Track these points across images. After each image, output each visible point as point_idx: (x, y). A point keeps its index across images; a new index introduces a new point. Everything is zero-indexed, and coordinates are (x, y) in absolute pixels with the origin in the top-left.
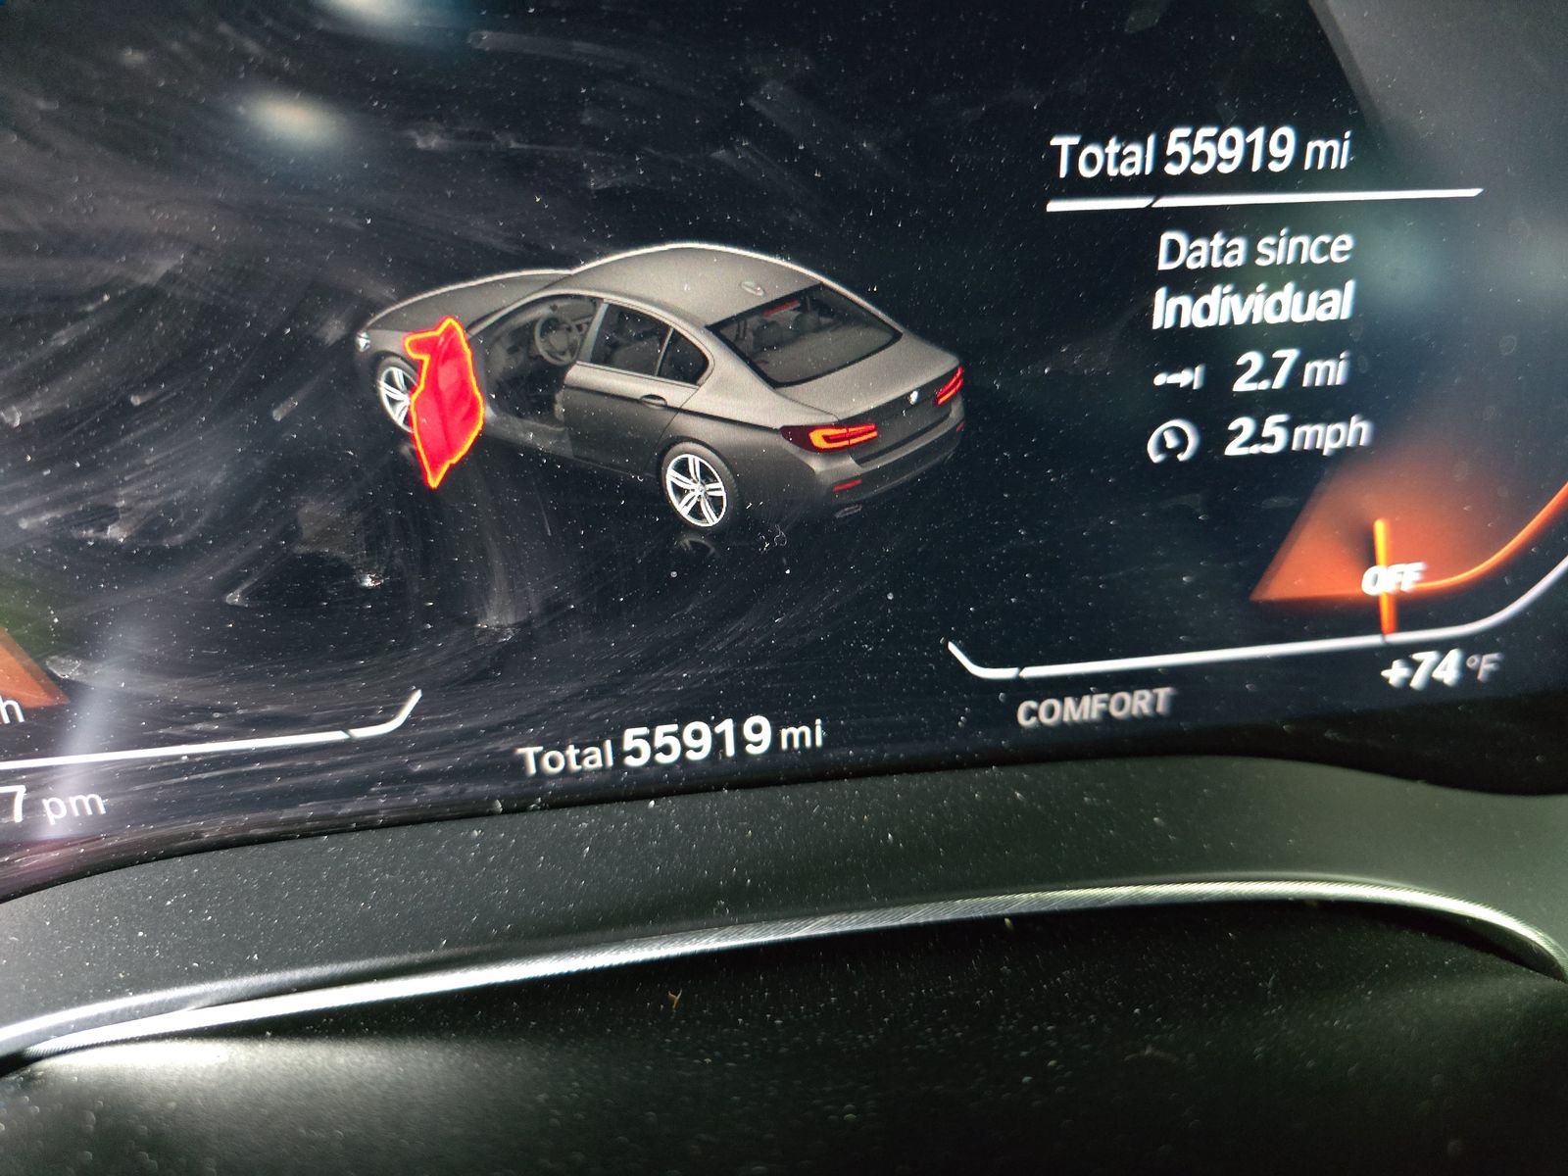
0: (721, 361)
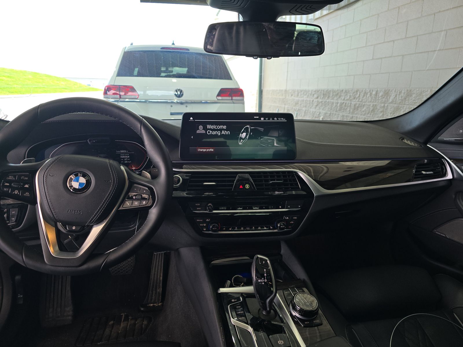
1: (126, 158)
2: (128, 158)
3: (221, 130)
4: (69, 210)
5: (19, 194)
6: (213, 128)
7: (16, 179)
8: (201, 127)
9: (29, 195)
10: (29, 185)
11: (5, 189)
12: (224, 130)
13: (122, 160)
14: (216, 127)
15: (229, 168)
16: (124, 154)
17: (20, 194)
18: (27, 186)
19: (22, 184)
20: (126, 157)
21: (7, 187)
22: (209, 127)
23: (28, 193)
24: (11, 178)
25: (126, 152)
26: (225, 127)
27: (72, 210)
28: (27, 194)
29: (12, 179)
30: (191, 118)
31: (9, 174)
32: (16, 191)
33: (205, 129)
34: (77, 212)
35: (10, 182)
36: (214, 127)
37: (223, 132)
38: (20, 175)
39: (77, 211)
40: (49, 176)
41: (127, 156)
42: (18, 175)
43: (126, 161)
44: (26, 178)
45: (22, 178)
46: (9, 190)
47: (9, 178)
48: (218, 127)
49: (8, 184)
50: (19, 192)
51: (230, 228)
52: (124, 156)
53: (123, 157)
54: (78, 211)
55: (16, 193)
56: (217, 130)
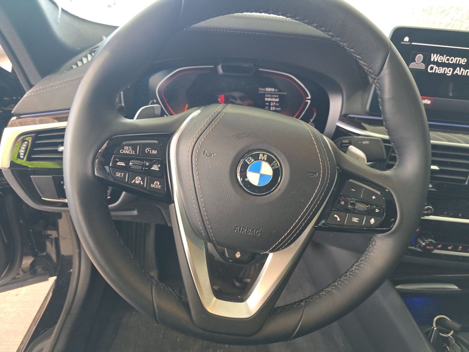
0: (238, 100)
1: (273, 102)
2: (276, 102)
3: (454, 66)
4: (237, 226)
5: (142, 184)
6: (442, 60)
7: (136, 152)
8: (420, 57)
9: (159, 187)
10: (159, 166)
11: (118, 175)
12: (460, 66)
13: (267, 105)
14: (448, 60)
15: (460, 138)
16: (272, 94)
17: (144, 183)
18: (155, 168)
19: (147, 164)
20: (274, 100)
21: (121, 168)
22: (434, 57)
23: (158, 183)
24: (127, 150)
25: (274, 91)
26: (463, 61)
27: (243, 228)
28: (156, 185)
29: (130, 152)
30: (407, 39)
31: (124, 143)
32: (137, 178)
33: (427, 61)
34: (251, 232)
35: (126, 158)
36: (444, 59)
37: (457, 71)
38: (143, 144)
39: (253, 230)
40: (202, 155)
41: (276, 98)
42: (140, 144)
43: (273, 106)
44: (154, 152)
45: (147, 150)
46: (125, 176)
47: (124, 152)
48: (452, 60)
49: (123, 164)
50: (143, 180)
51: (450, 246)
52: (271, 98)
53: (269, 99)
54: (255, 230)
55: (137, 182)
56: (448, 65)
